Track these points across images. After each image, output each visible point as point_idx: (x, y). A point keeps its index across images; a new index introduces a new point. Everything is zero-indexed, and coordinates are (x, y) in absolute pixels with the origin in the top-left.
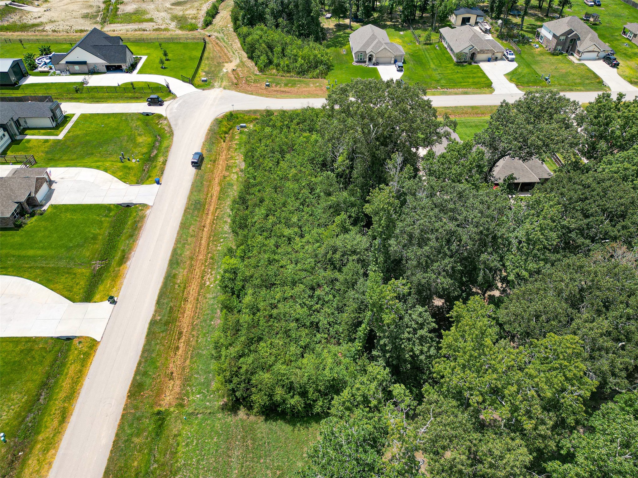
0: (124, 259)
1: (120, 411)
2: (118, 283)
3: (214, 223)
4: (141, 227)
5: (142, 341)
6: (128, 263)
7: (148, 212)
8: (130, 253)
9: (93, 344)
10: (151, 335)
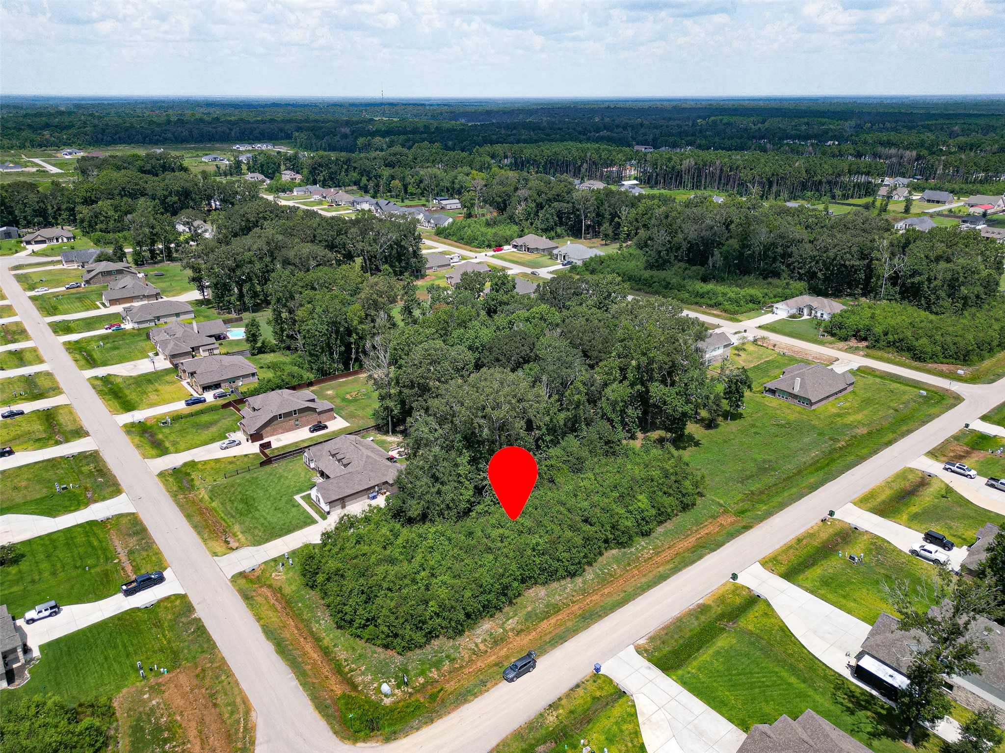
0: (703, 609)
1: (762, 524)
2: (721, 592)
3: (594, 591)
4: (663, 629)
5: (728, 545)
6: (701, 601)
7: (642, 642)
8: (694, 610)
9: (764, 563)
10: (719, 545)
